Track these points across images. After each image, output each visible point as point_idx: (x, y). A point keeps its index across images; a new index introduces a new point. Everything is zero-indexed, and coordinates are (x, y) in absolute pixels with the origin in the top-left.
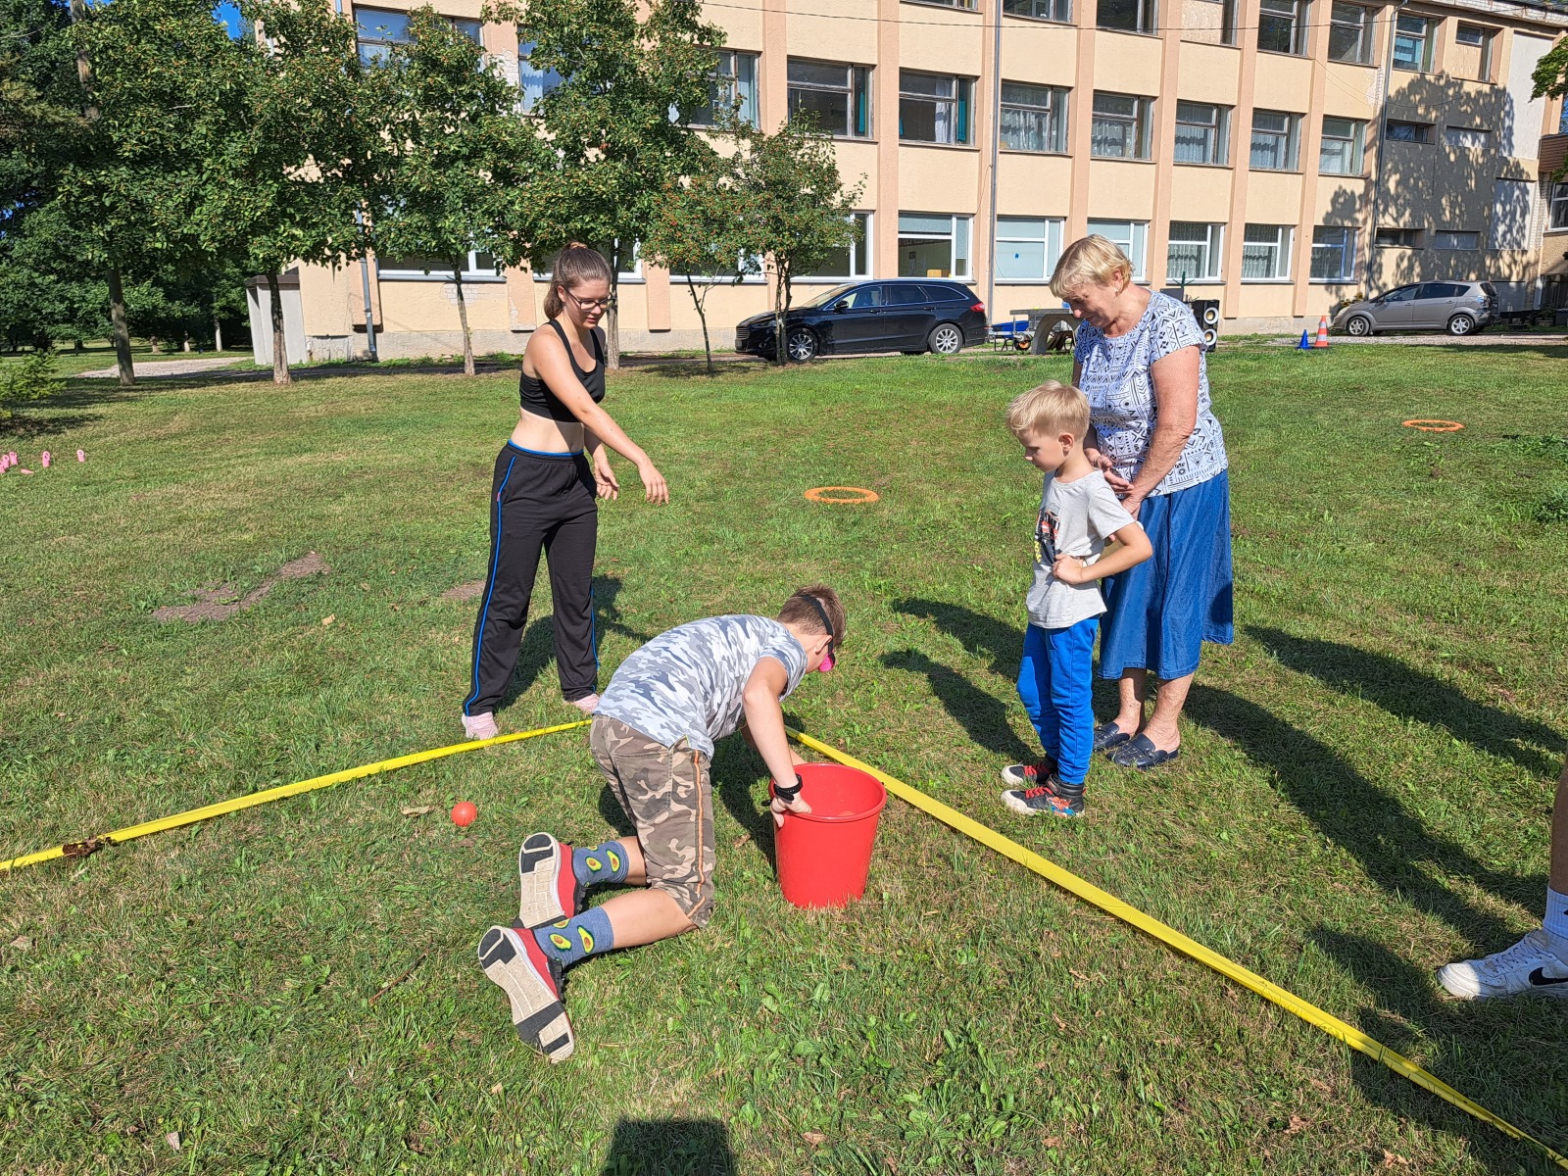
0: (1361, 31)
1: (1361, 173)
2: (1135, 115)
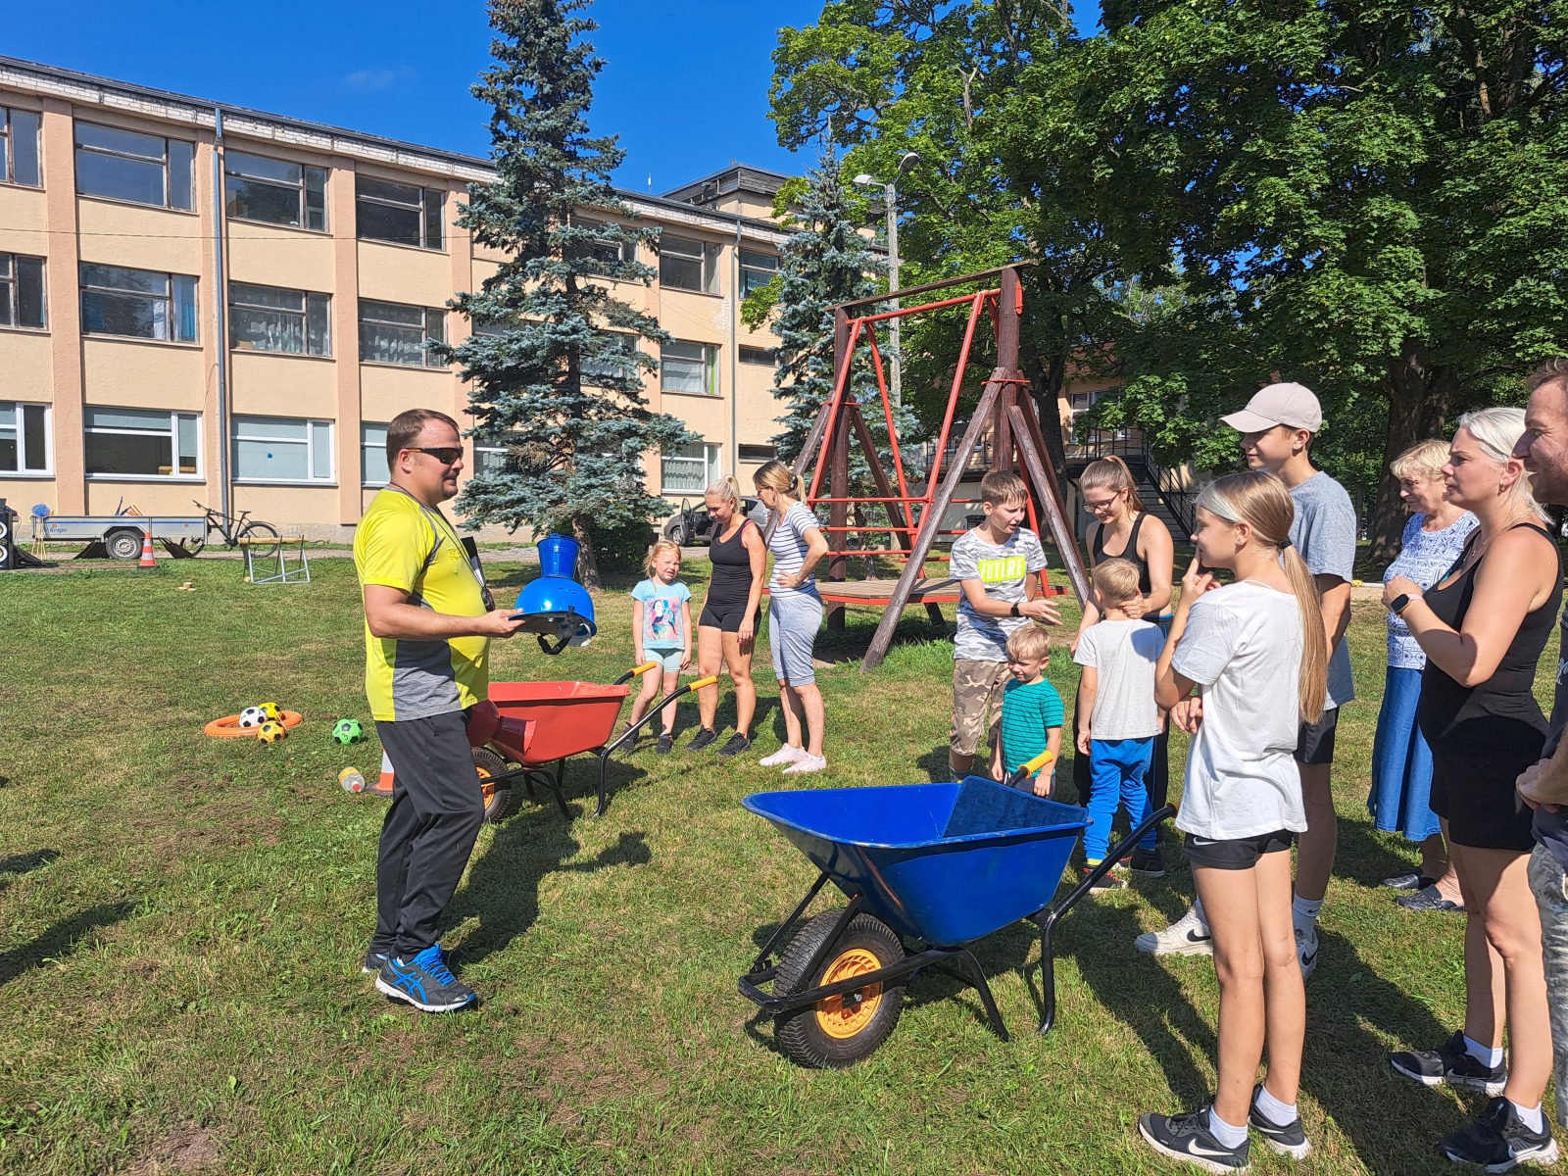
0: (703, 264)
1: (716, 393)
2: (423, 325)
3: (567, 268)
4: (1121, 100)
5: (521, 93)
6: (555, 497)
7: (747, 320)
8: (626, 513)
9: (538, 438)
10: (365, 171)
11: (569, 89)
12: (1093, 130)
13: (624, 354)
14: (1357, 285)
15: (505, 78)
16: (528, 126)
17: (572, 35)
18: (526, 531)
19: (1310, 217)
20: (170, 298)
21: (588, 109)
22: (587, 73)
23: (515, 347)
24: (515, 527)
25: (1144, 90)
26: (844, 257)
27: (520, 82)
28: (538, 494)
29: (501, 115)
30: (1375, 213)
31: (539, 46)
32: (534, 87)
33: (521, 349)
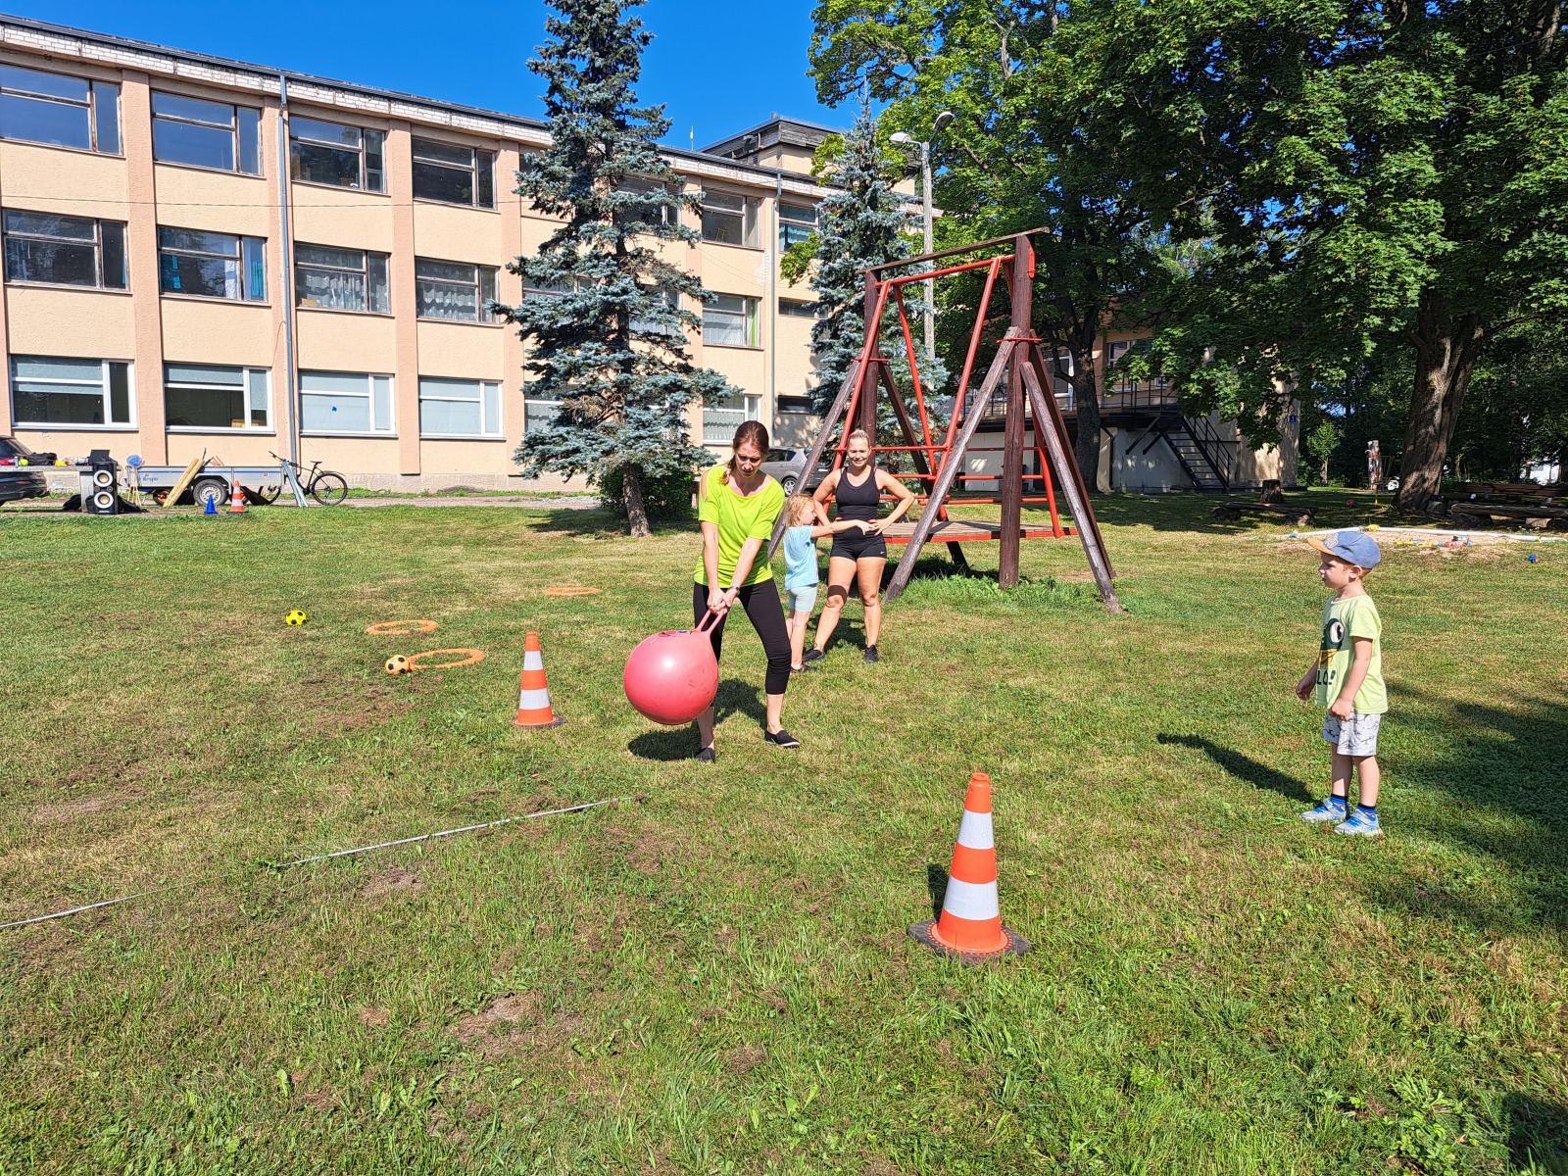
0: (744, 218)
1: (757, 346)
2: (476, 283)
3: (617, 233)
4: (1145, 63)
5: (574, 66)
6: (607, 448)
7: (788, 275)
8: (672, 463)
9: (590, 393)
10: (421, 133)
11: (619, 62)
12: (1119, 92)
13: (670, 313)
14: (1374, 241)
15: (559, 52)
16: (581, 98)
17: (622, 10)
18: (581, 478)
19: (1330, 174)
20: (241, 259)
21: (636, 81)
22: (635, 47)
23: (569, 307)
24: (569, 476)
25: (1168, 53)
26: (877, 217)
27: (573, 56)
28: (591, 445)
29: (555, 88)
30: (1394, 170)
31: (591, 21)
32: (587, 60)
33: (575, 309)
